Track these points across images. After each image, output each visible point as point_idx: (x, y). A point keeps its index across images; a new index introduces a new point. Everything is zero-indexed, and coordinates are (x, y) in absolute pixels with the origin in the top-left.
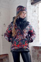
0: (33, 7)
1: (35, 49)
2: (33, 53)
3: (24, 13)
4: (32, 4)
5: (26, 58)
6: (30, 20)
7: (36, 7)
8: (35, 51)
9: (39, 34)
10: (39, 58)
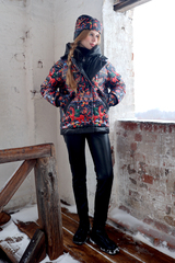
0: (118, 16)
1: (125, 128)
2: (119, 140)
3: (92, 35)
4: (116, 8)
5: (100, 152)
6: (110, 50)
7: (126, 18)
8: (125, 135)
9: (133, 90)
10: (137, 152)
